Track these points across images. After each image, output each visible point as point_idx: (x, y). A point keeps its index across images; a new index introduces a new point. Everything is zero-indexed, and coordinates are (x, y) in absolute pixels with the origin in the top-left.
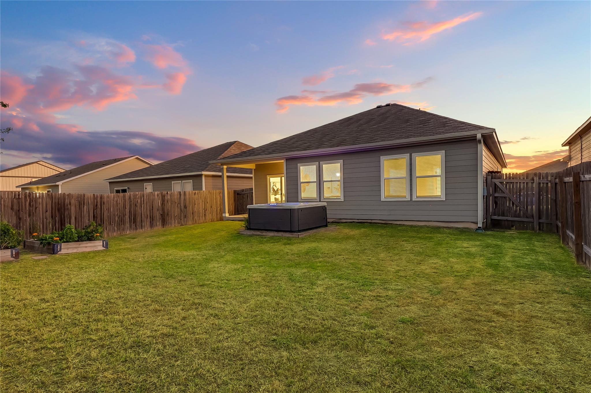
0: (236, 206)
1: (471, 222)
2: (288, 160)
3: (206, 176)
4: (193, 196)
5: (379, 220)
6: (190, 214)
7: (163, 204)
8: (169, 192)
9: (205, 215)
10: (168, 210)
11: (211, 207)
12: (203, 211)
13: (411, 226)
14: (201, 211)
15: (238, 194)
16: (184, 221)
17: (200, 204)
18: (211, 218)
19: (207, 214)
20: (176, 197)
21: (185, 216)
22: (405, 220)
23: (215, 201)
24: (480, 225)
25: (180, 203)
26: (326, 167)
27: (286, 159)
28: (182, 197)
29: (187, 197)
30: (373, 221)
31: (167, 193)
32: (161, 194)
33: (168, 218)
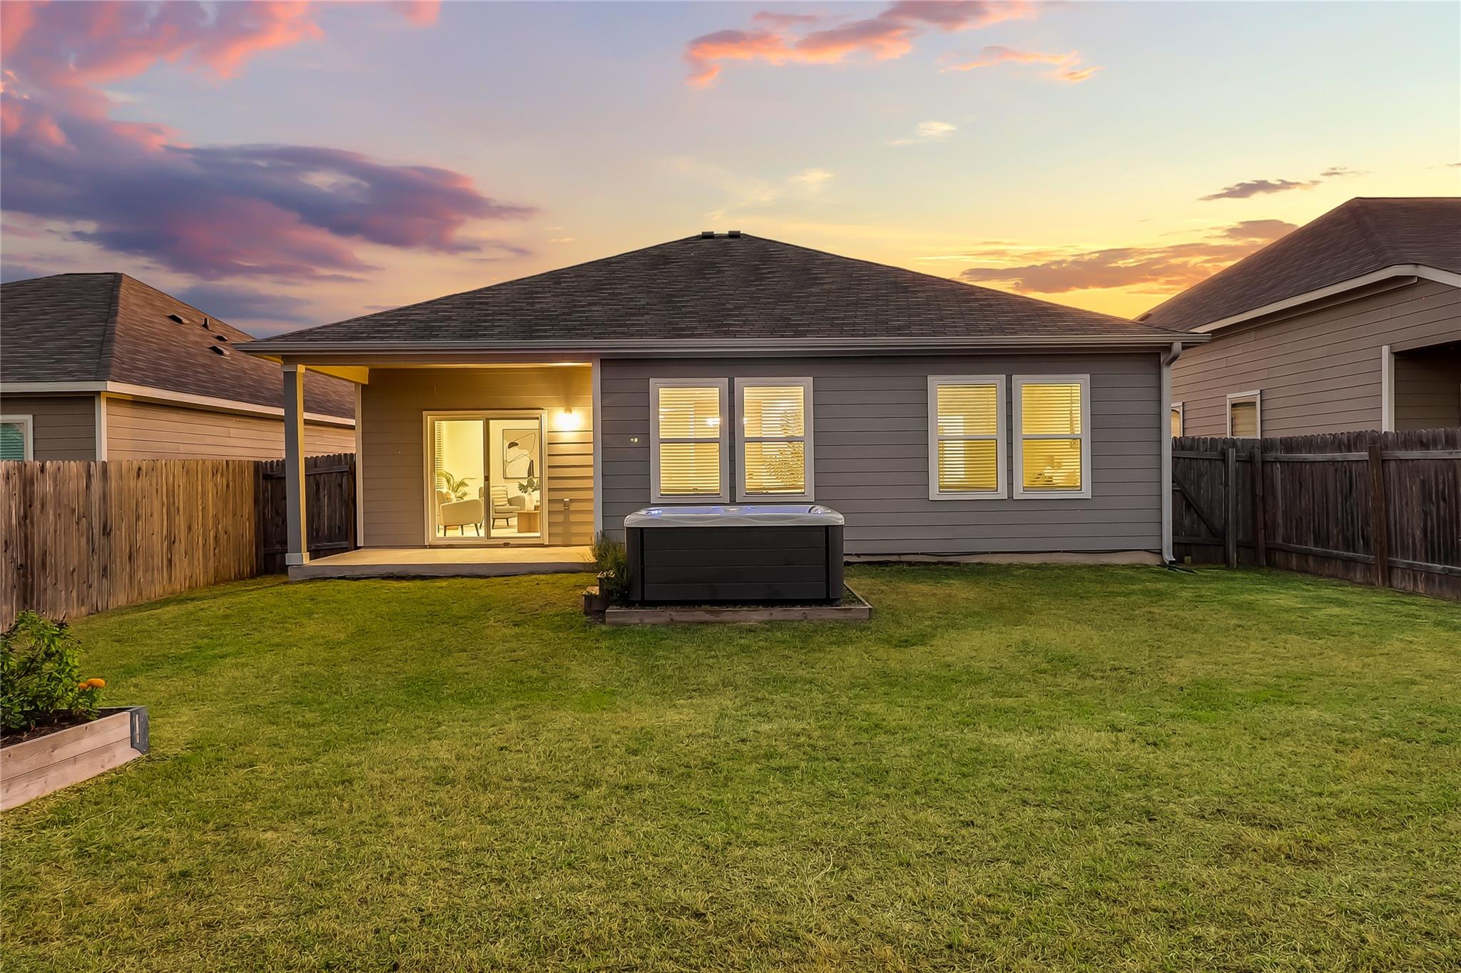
0: (259, 525)
1: (1145, 550)
2: (609, 362)
3: (115, 400)
4: (133, 483)
5: (922, 554)
6: (121, 560)
7: (25, 517)
8: (48, 463)
9: (170, 561)
10: (45, 542)
11: (190, 528)
12: (166, 544)
13: (1043, 567)
14: (157, 548)
15: (267, 477)
16: (100, 591)
17: (155, 515)
18: (188, 574)
19: (176, 559)
20: (73, 485)
21: (105, 569)
22: (992, 553)
23: (200, 502)
24: (1168, 557)
25: (86, 515)
26: (753, 394)
27: (601, 360)
28: (96, 485)
29: (113, 484)
30: (904, 558)
31: (43, 469)
32: (20, 471)
33: (46, 582)
